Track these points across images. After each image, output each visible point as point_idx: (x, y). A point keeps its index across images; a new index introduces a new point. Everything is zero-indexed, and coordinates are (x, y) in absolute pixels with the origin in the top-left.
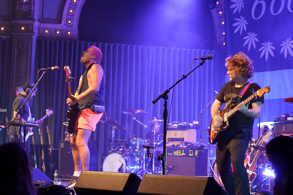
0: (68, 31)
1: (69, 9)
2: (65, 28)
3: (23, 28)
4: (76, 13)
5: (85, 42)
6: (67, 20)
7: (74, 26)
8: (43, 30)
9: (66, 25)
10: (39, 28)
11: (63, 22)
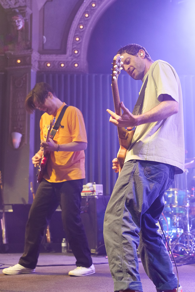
0: (75, 62)
1: (75, 37)
2: (70, 60)
3: (19, 61)
4: (84, 41)
5: (96, 75)
6: (73, 50)
7: (82, 56)
8: (44, 64)
9: (73, 56)
10: (39, 62)
11: (69, 52)
